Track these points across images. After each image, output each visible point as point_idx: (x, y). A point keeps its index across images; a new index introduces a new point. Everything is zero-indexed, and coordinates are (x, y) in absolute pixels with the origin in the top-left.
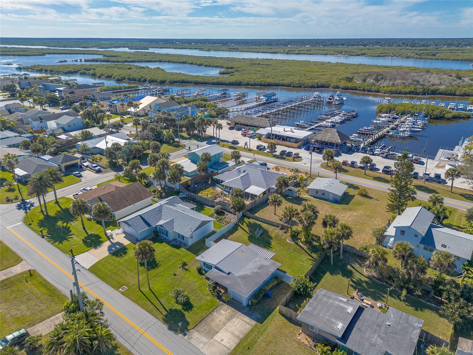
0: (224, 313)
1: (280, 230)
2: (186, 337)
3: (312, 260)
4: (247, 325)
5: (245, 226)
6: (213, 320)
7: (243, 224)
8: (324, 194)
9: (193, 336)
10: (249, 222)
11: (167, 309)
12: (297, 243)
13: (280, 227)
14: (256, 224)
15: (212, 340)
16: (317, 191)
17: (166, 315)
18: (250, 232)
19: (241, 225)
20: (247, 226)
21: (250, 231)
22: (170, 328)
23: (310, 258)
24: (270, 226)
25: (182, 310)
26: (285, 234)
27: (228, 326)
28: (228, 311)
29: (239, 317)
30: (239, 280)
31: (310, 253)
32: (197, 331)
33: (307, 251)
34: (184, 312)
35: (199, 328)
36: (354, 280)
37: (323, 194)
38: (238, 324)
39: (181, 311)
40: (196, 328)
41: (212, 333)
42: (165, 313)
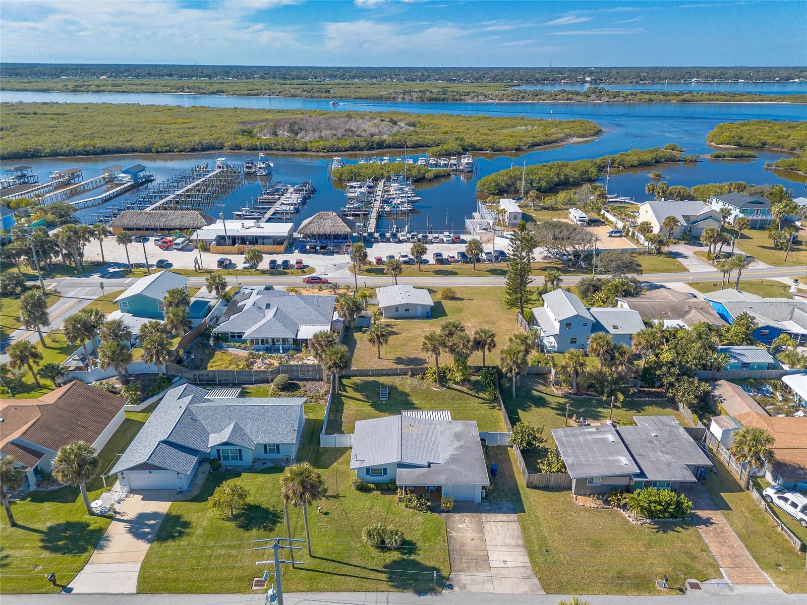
0: (464, 525)
1: (412, 378)
2: (456, 589)
3: (486, 403)
4: (510, 524)
5: (351, 392)
6: (463, 545)
7: (346, 391)
8: (408, 310)
9: (464, 582)
10: (354, 384)
11: (380, 570)
12: (449, 388)
13: (410, 373)
14: (367, 382)
15: (493, 571)
16: (397, 308)
17: (387, 578)
18: (368, 399)
19: (343, 393)
20: (356, 390)
21: (367, 397)
22: (420, 592)
23: (481, 401)
24: (391, 377)
25: (405, 557)
26: (422, 381)
27: (490, 540)
28: (466, 521)
29: (488, 520)
30: (451, 467)
31: (476, 395)
32: (459, 571)
33: (470, 392)
34: (410, 558)
35: (457, 565)
36: (553, 406)
37: (406, 310)
38: (498, 529)
39: (404, 560)
40: (453, 568)
41: (482, 561)
42: (383, 577)
